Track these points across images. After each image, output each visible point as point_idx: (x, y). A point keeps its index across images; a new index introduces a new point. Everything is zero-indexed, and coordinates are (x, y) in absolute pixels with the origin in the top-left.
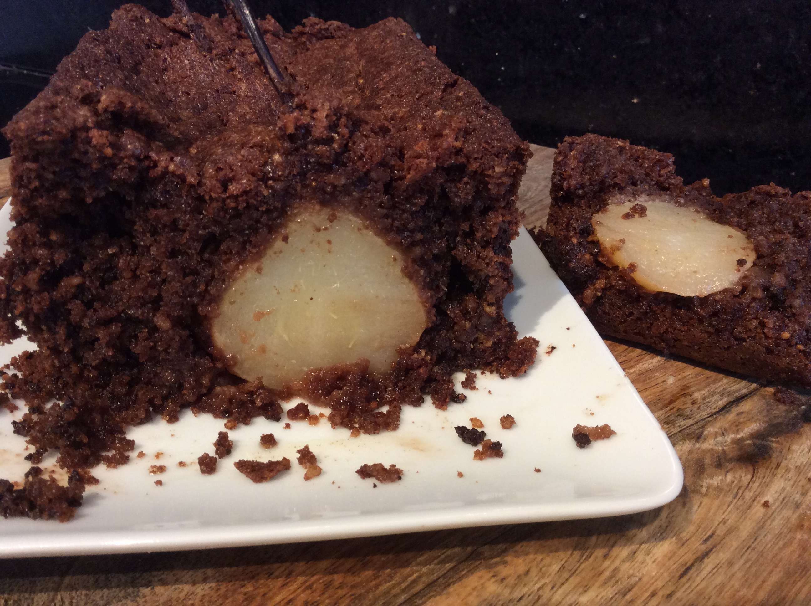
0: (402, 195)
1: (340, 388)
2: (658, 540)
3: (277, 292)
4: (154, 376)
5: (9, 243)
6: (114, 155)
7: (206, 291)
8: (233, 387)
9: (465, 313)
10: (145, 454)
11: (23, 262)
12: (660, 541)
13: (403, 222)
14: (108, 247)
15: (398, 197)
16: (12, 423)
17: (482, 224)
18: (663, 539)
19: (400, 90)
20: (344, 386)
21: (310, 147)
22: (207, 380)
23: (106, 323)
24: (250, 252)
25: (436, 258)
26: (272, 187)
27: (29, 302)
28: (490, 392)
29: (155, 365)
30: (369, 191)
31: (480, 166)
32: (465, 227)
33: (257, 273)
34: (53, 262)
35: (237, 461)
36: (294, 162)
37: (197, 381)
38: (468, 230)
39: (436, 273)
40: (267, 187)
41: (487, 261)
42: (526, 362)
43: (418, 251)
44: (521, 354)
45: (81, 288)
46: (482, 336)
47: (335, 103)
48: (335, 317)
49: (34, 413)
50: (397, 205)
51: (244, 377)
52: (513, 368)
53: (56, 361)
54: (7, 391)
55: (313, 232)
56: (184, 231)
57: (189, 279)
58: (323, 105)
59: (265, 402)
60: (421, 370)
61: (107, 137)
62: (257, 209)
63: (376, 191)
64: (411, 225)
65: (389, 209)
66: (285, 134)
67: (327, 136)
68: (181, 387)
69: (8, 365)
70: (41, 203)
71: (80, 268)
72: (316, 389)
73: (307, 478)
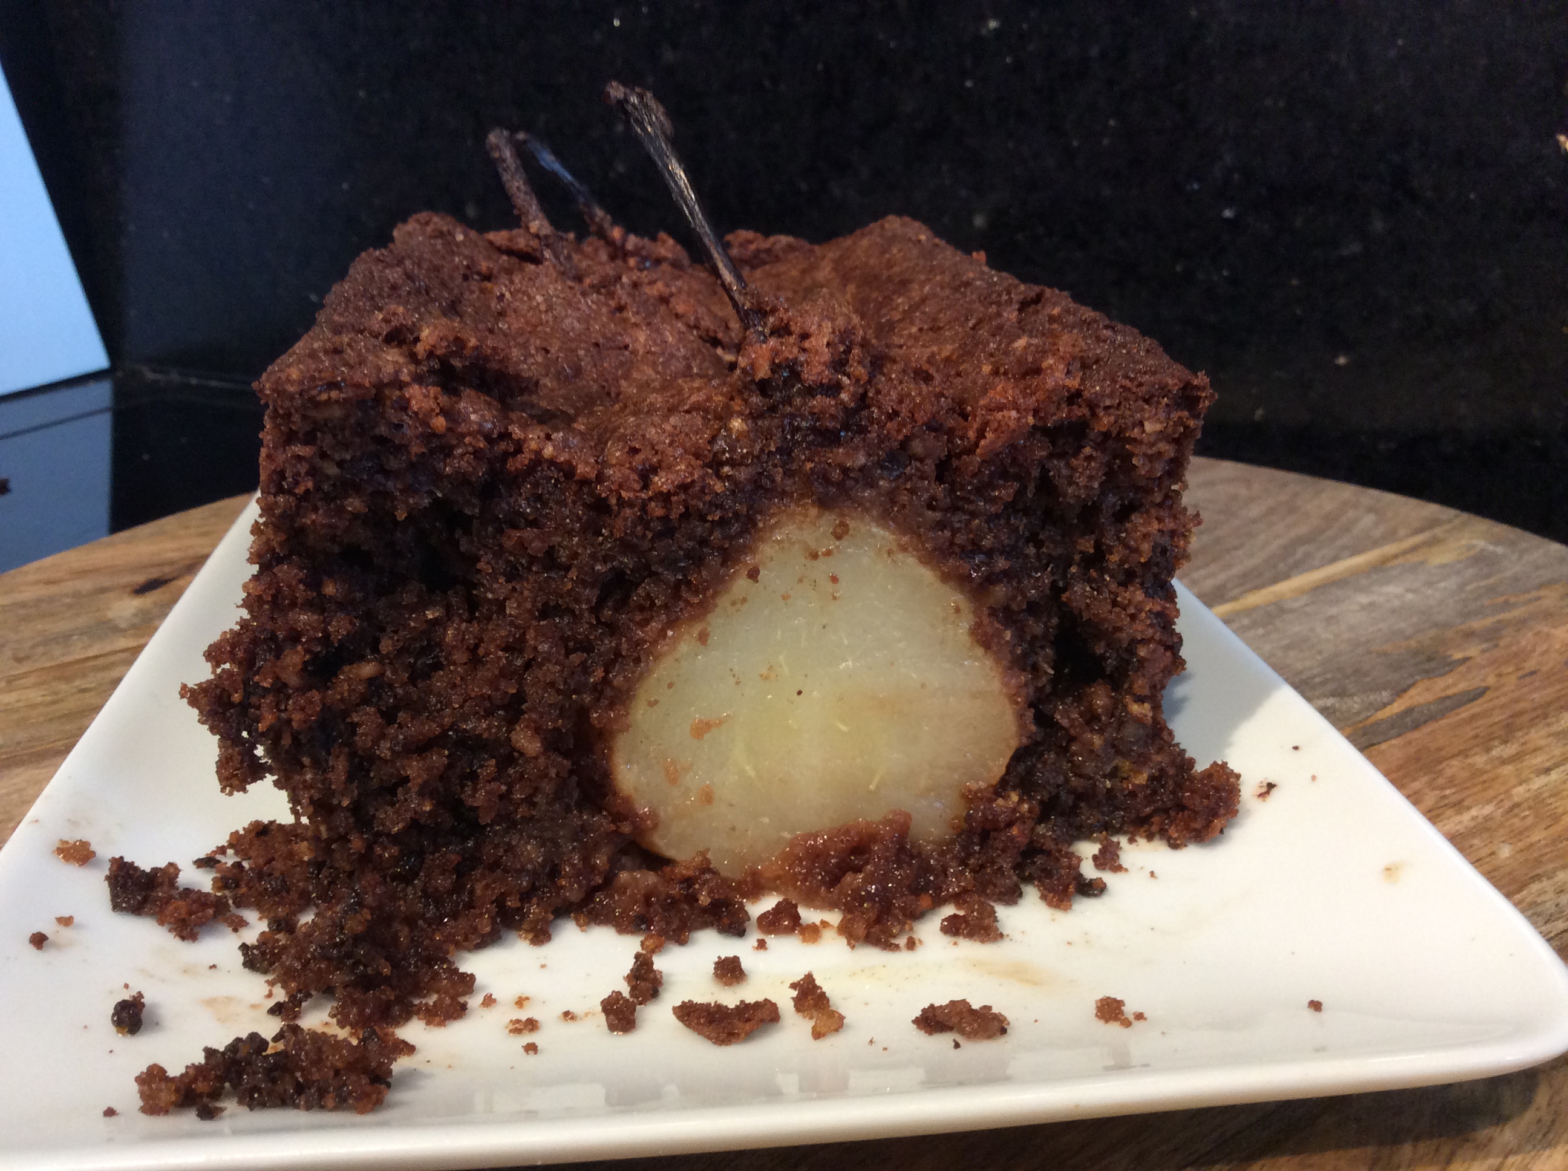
0: (970, 483)
1: (858, 870)
2: (1538, 1147)
3: (735, 680)
4: (506, 851)
5: (247, 604)
6: (450, 430)
7: (605, 681)
8: (652, 873)
9: (1091, 718)
10: (494, 1001)
11: (273, 637)
12: (1545, 1148)
13: (971, 536)
14: (426, 607)
15: (962, 488)
16: (240, 948)
17: (1119, 538)
18: (1550, 1145)
19: (935, 320)
20: (867, 863)
21: (798, 401)
22: (605, 858)
23: (421, 748)
24: (687, 602)
25: (1033, 608)
26: (728, 478)
27: (283, 708)
28: (1152, 874)
29: (507, 831)
30: (909, 478)
31: (1116, 422)
32: (1087, 545)
33: (699, 643)
34: (327, 636)
35: (679, 1004)
36: (769, 429)
37: (585, 859)
38: (1092, 551)
39: (1034, 638)
40: (720, 477)
41: (1132, 610)
42: (1222, 811)
43: (1000, 591)
44: (1208, 797)
45: (375, 683)
46: (1126, 765)
47: (840, 322)
48: (844, 728)
49: (279, 931)
50: (960, 504)
51: (671, 853)
52: (1197, 825)
53: (323, 828)
54: (227, 892)
55: (803, 560)
56: (567, 569)
57: (576, 658)
58: (820, 326)
59: (716, 897)
60: (1015, 831)
61: (436, 398)
62: (703, 518)
63: (923, 478)
64: (987, 542)
65: (946, 510)
66: (753, 381)
67: (830, 380)
68: (554, 872)
69: (223, 847)
70: (313, 522)
71: (376, 650)
72: (810, 874)
73: (817, 1035)
